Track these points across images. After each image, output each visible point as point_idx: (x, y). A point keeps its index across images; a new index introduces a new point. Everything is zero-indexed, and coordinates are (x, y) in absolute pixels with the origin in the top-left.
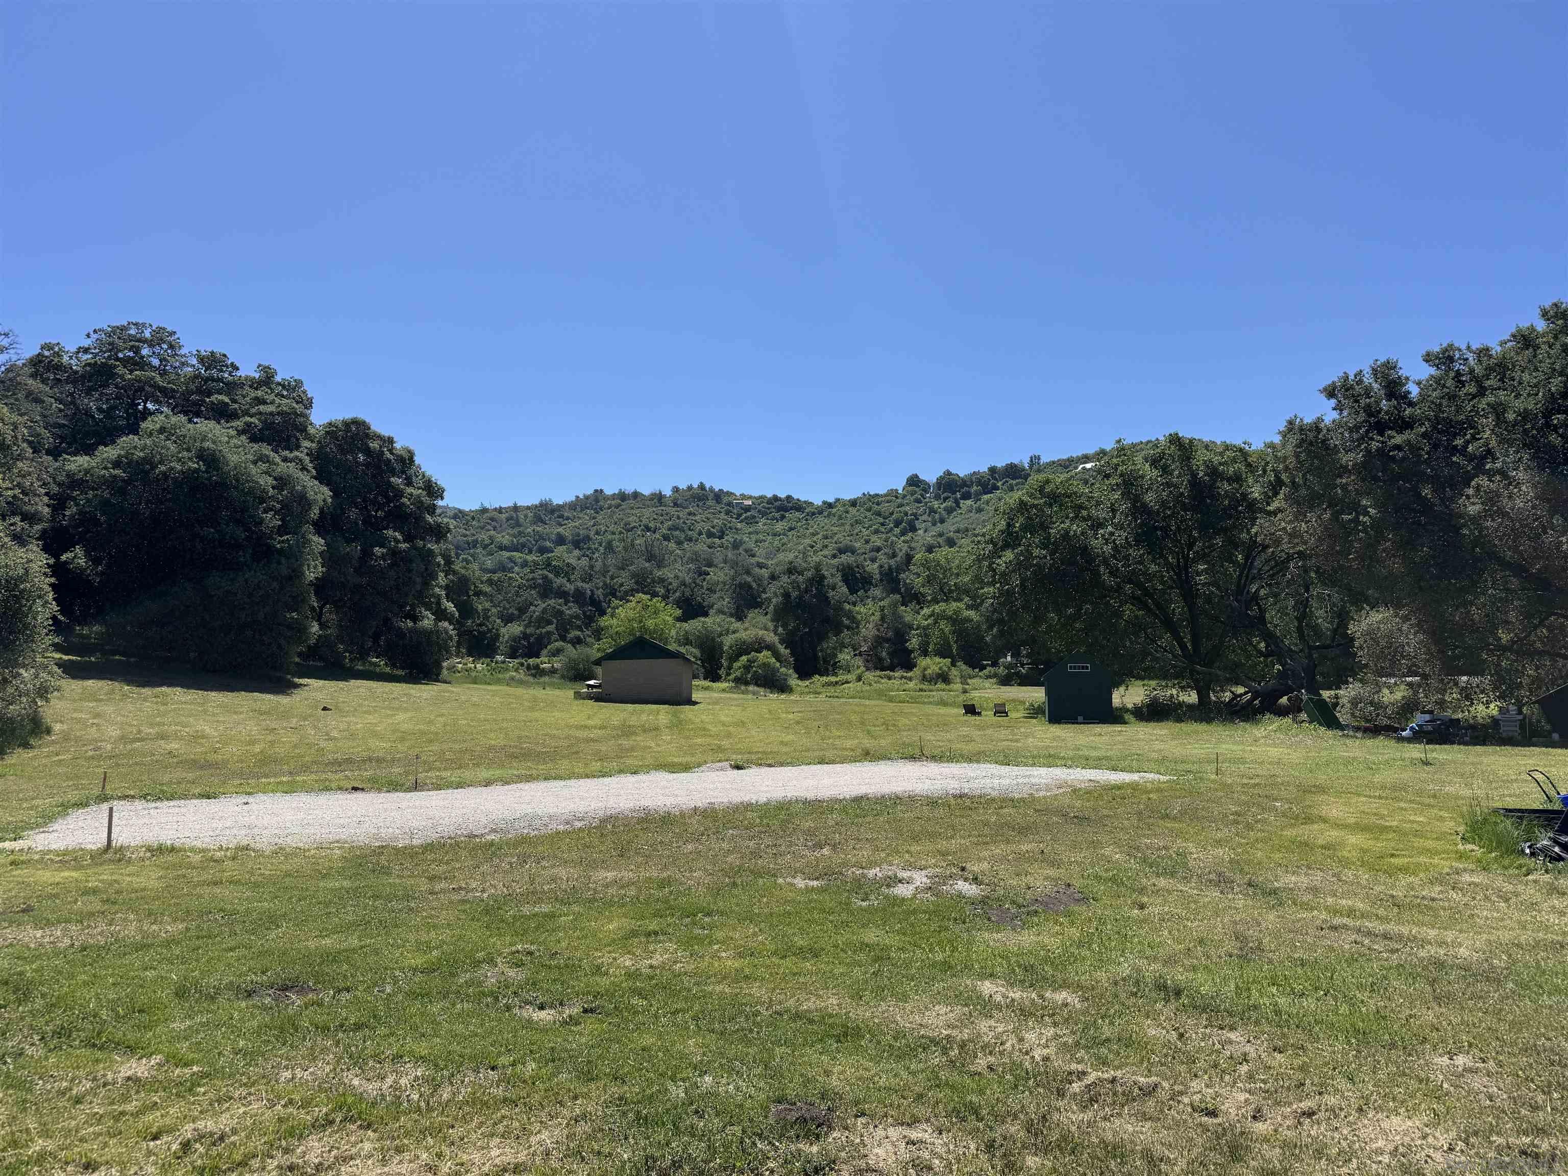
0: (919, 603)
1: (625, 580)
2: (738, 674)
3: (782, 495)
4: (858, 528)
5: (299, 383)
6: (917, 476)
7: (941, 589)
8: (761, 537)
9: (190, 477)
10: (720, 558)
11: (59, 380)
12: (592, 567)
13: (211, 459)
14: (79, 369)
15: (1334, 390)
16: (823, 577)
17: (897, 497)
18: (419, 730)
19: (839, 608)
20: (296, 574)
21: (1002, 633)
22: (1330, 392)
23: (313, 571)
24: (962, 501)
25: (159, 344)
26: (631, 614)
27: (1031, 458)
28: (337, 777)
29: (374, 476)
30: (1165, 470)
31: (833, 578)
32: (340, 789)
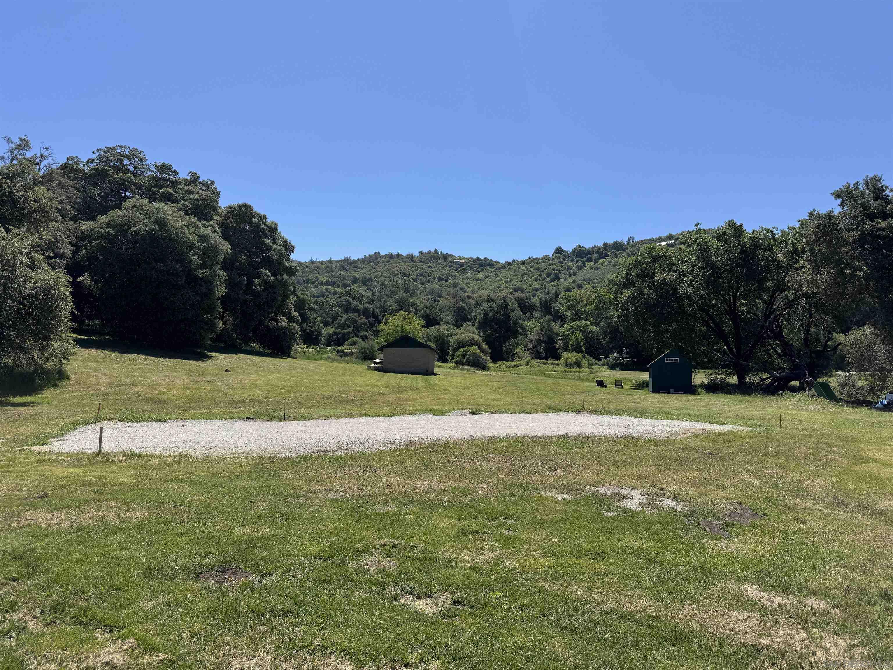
0: (562, 321)
1: (392, 304)
2: (458, 359)
3: (482, 257)
4: (526, 277)
5: (212, 183)
6: (561, 248)
7: (576, 313)
8: (469, 281)
9: (151, 233)
10: (446, 293)
11: (77, 177)
12: (373, 296)
13: (162, 224)
14: (88, 171)
15: (840, 193)
16: (508, 304)
17: (549, 260)
18: (282, 384)
19: (516, 323)
20: (210, 292)
21: (612, 339)
22: (837, 195)
23: (221, 290)
24: (587, 263)
25: (133, 158)
26: (397, 323)
27: (629, 238)
28: (236, 411)
29: (255, 238)
30: (726, 242)
31: (513, 305)
32: (239, 418)
